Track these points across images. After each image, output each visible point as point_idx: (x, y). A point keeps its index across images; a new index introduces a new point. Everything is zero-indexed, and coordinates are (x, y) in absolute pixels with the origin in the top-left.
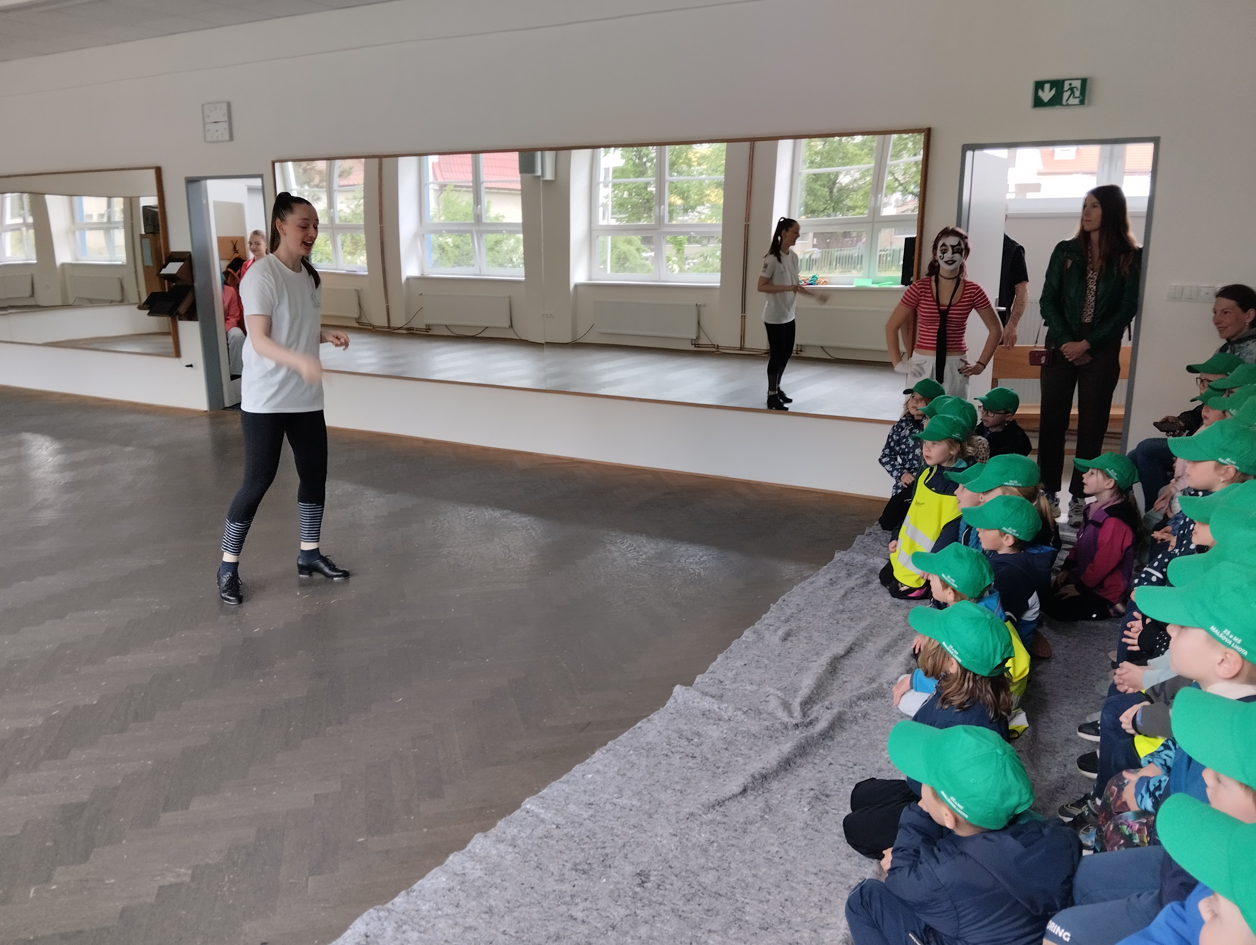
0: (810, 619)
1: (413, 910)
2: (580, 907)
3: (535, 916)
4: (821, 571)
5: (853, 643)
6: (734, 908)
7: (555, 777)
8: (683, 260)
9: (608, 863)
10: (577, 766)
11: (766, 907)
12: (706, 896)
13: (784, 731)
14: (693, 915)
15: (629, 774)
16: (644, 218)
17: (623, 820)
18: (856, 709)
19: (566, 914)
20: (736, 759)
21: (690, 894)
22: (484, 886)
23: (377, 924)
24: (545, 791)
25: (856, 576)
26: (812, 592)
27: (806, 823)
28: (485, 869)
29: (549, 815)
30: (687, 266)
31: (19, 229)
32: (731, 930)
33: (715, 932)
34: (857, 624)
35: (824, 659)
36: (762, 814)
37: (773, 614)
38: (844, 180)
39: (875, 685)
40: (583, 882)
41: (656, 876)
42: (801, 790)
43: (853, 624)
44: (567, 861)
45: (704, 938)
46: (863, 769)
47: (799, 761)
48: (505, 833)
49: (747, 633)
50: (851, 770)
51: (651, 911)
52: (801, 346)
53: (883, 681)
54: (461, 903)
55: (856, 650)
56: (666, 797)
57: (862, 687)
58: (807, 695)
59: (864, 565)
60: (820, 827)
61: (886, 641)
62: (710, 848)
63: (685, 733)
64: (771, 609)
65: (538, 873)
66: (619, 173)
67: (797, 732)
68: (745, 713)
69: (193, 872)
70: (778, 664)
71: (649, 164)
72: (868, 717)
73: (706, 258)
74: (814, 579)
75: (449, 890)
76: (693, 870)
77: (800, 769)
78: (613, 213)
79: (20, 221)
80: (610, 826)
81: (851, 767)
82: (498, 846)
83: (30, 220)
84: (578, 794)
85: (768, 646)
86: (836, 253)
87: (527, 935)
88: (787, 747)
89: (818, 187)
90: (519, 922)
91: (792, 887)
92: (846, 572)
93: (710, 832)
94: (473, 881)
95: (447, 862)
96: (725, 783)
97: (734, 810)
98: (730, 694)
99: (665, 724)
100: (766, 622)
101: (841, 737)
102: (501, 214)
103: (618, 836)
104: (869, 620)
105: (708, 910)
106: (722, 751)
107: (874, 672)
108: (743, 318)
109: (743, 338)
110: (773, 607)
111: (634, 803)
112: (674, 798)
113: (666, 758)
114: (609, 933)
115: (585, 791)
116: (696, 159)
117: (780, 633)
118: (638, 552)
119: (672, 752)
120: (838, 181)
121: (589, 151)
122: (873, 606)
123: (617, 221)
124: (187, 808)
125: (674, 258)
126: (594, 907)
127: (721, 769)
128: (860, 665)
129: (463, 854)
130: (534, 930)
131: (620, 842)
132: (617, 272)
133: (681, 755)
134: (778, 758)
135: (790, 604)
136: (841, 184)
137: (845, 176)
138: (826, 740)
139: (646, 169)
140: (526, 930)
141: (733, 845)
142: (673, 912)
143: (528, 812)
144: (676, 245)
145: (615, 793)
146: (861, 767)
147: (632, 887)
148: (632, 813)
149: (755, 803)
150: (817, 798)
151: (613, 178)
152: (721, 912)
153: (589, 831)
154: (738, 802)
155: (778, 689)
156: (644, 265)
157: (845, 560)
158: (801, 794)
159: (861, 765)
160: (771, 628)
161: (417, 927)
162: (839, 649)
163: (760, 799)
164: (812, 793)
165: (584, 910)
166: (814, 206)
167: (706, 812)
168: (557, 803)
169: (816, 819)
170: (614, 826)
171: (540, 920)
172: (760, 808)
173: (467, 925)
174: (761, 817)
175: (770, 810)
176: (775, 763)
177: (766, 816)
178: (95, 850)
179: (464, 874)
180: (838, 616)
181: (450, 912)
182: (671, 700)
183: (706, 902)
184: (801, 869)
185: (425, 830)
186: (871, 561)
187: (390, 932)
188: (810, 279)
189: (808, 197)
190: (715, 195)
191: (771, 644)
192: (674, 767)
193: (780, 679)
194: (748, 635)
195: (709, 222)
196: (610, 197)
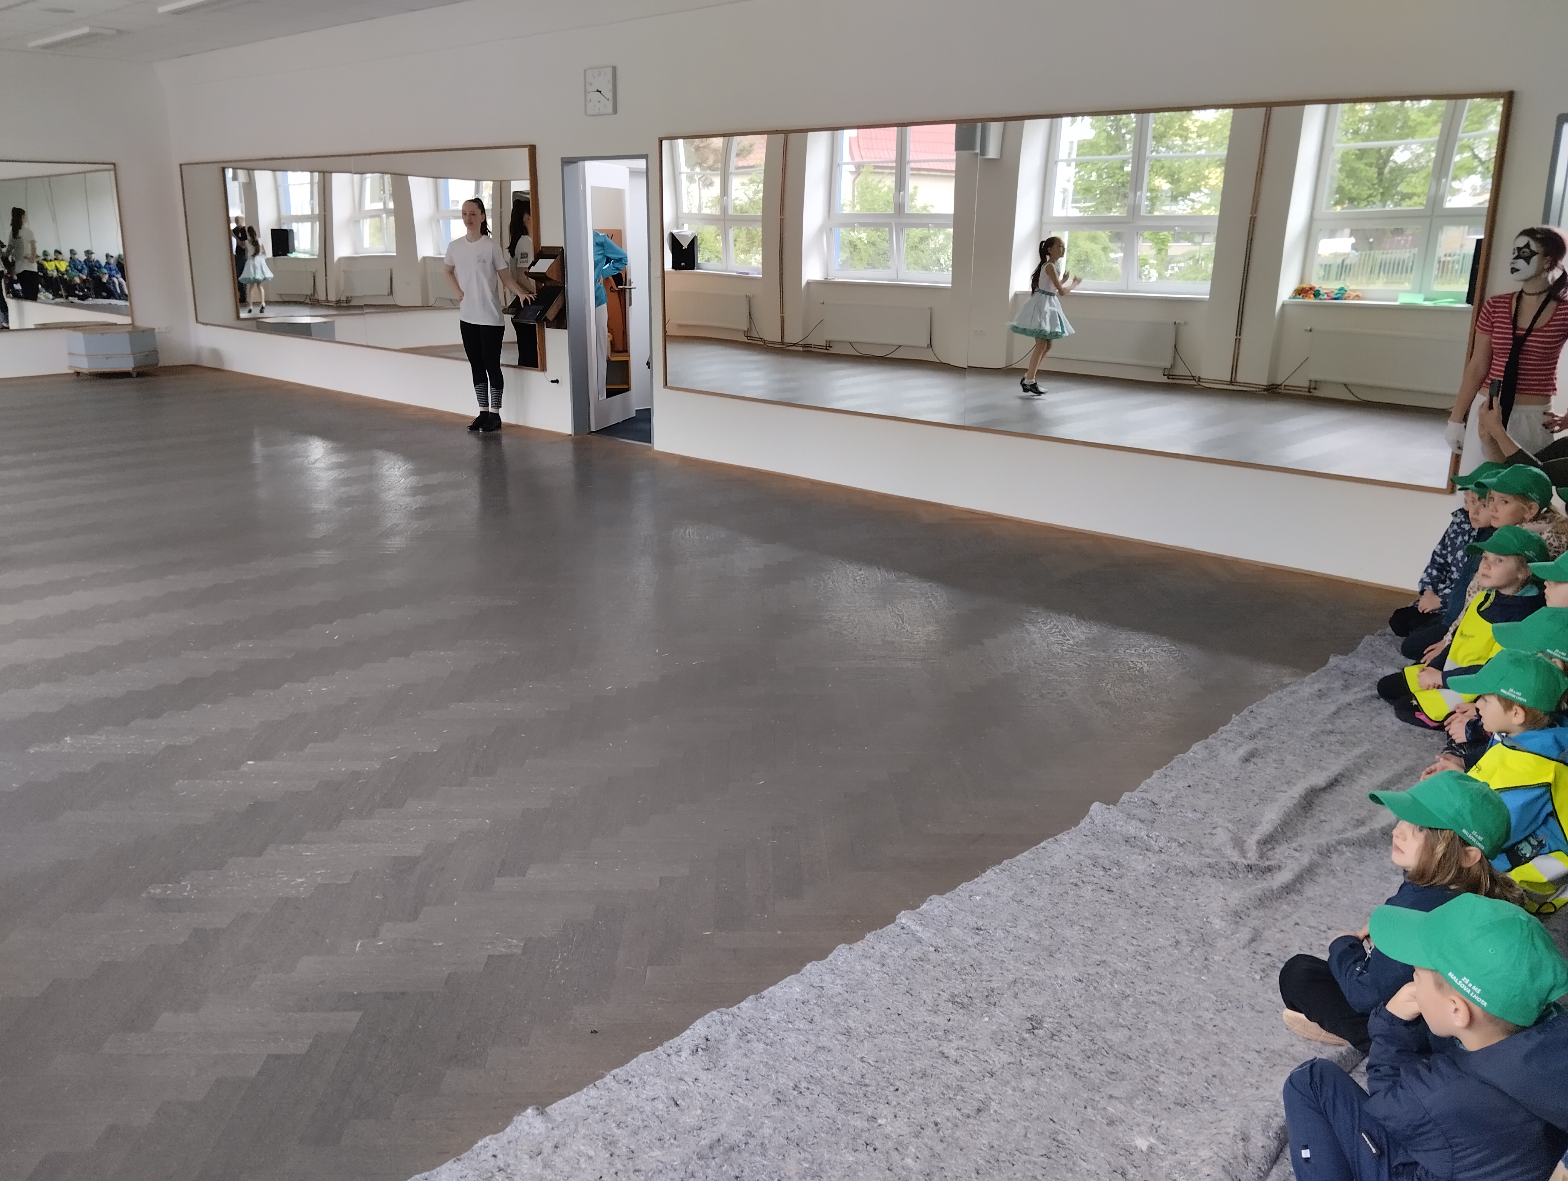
0: (1285, 738)
1: (761, 1018)
2: (954, 1045)
3: (900, 1047)
4: (1307, 679)
5: (1340, 774)
6: (1145, 1075)
7: (939, 891)
8: (1165, 262)
9: (992, 1001)
10: (964, 884)
11: (1186, 1080)
12: (1112, 1055)
13: (1232, 872)
14: (1092, 1075)
15: (1027, 901)
16: (1116, 207)
17: (1016, 953)
18: (1335, 857)
19: (937, 1050)
20: (1167, 899)
21: (1091, 1050)
23: (719, 1027)
24: (924, 906)
25: (1356, 689)
26: (1290, 705)
28: (847, 985)
29: (928, 935)
30: (1170, 272)
31: (379, 216)
32: (1138, 1099)
33: (1117, 1098)
34: (1348, 750)
35: (1298, 790)
37: (1235, 727)
38: (1400, 157)
39: (1363, 830)
40: (960, 1017)
41: (1050, 1023)
43: (1343, 749)
44: (943, 991)
45: (1103, 1103)
48: (873, 948)
49: (1195, 747)
51: (1040, 1063)
52: (1316, 382)
53: (1376, 827)
54: (815, 1019)
55: (1343, 782)
56: (1073, 934)
57: (1344, 830)
58: (1268, 833)
59: (1368, 676)
61: (1387, 776)
62: (1124, 1002)
63: (1101, 861)
64: (1233, 720)
65: (907, 999)
66: (1086, 148)
67: (1251, 878)
68: (1181, 845)
69: (525, 945)
70: (1233, 790)
71: (1128, 137)
72: (1351, 871)
73: (1198, 260)
74: (1297, 688)
75: (803, 1003)
76: (1098, 1023)
78: (1074, 201)
79: (380, 206)
80: (1000, 959)
81: (1324, 931)
82: (864, 962)
83: (391, 205)
84: (964, 915)
85: (1223, 766)
86: (1381, 256)
87: (888, 1067)
89: (1362, 166)
90: (880, 1051)
91: (1225, 1062)
92: (1342, 682)
94: (832, 997)
95: (804, 971)
98: (1164, 820)
99: (1077, 847)
100: (1224, 736)
101: (1312, 891)
102: (930, 203)
103: (1008, 970)
104: (1366, 747)
105: (1112, 1073)
106: (1147, 888)
107: (1365, 813)
108: (1238, 342)
109: (1234, 369)
110: (1235, 718)
111: (1031, 935)
112: (1082, 937)
113: (1074, 887)
114: (986, 1080)
115: (972, 913)
116: (1196, 129)
117: (1241, 752)
118: (1064, 635)
119: (1083, 882)
120: (1391, 159)
121: (1045, 122)
123: (1080, 212)
124: (524, 875)
125: (1152, 261)
126: (971, 1048)
127: (1144, 909)
128: (1347, 802)
129: (822, 965)
130: (897, 1063)
131: (1011, 977)
133: (1094, 887)
135: (1259, 717)
136: (1395, 163)
137: (1402, 151)
138: (1292, 894)
139: (1124, 143)
140: (887, 1061)
142: (1067, 1068)
143: (903, 928)
144: (1157, 243)
145: (1008, 921)
147: (1020, 1031)
148: (1028, 946)
151: (1077, 155)
152: (1128, 1077)
153: (974, 960)
155: (1230, 821)
156: (1111, 269)
157: (1343, 667)
160: (1230, 744)
161: (764, 1038)
162: (1319, 779)
165: (958, 1049)
166: (1354, 192)
168: (937, 924)
170: (1005, 960)
171: (905, 1052)
173: (820, 1045)
178: (425, 909)
179: (822, 987)
180: (1323, 738)
181: (802, 1026)
182: (1087, 819)
183: (1110, 1063)
185: (779, 932)
187: (733, 1039)
188: (1336, 292)
189: (1346, 180)
190: (1216, 177)
191: (1226, 765)
192: (1084, 900)
193: (1234, 809)
194: (1197, 750)
195: (1205, 213)
196: (1073, 180)
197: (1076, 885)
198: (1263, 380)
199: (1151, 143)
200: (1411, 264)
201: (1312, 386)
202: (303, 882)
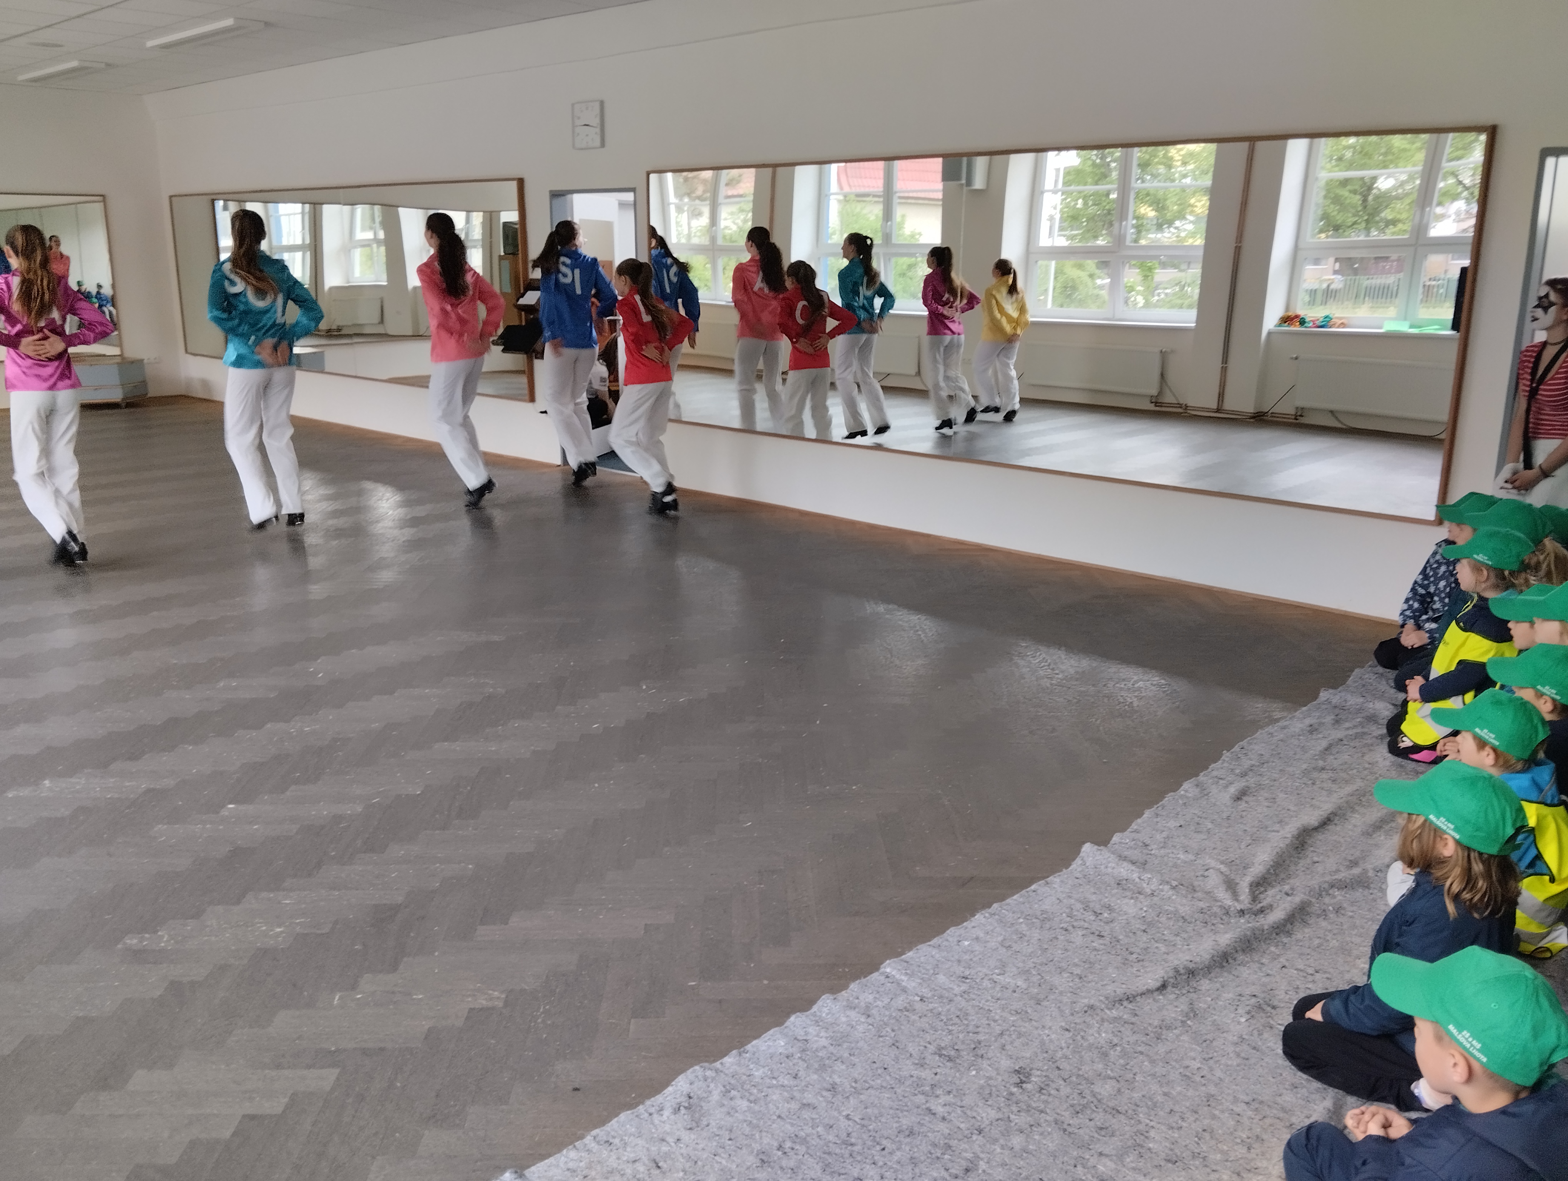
0: (1276, 775)
1: (744, 1074)
2: (941, 1100)
3: (886, 1103)
4: (1298, 713)
5: (1332, 813)
6: (1135, 1130)
7: (925, 938)
8: (1150, 290)
9: (980, 1052)
10: (952, 929)
11: (1176, 1135)
12: (1101, 1110)
13: (1224, 917)
14: (1081, 1131)
15: (1016, 947)
16: (1102, 236)
17: (1003, 1002)
18: (1327, 900)
19: (924, 1107)
20: (1157, 945)
21: (1080, 1105)
22: (829, 1058)
23: (701, 1084)
24: (910, 954)
25: (1347, 725)
26: (1282, 740)
27: (1241, 1037)
28: (832, 1038)
29: (913, 984)
30: (1156, 298)
31: (369, 246)
32: (1129, 1157)
33: (1107, 1156)
34: (1340, 787)
35: (1290, 830)
36: (1184, 1019)
37: (1226, 765)
38: (1384, 184)
39: (1356, 871)
40: (948, 1071)
41: (1038, 1076)
42: (1240, 995)
43: (1334, 787)
44: (930, 1043)
45: (1093, 1161)
46: (1328, 978)
47: (1241, 957)
48: (858, 998)
49: (1186, 785)
50: (1310, 978)
51: (1029, 1119)
52: (1302, 409)
53: (1369, 867)
54: (800, 1074)
55: (1336, 821)
56: (1061, 981)
57: (1338, 871)
58: (1260, 875)
59: (1360, 710)
60: (1260, 1043)
61: (1379, 815)
62: (1112, 1052)
63: (1092, 905)
64: (1223, 757)
65: (894, 1052)
66: (1073, 176)
67: (1242, 921)
68: (1174, 888)
69: (507, 997)
70: (1225, 830)
71: (1113, 165)
72: (1343, 912)
73: (1185, 286)
74: (1287, 723)
75: (787, 1057)
76: (1086, 1076)
77: (1241, 968)
78: (1061, 229)
80: (987, 1008)
81: (1312, 975)
82: (848, 1013)
84: (950, 963)
85: (1215, 805)
86: (1366, 282)
87: (874, 1124)
88: (1226, 938)
89: (1346, 194)
90: (866, 1108)
91: (1214, 1115)
92: (1333, 717)
93: (1113, 1032)
94: (817, 1050)
95: (787, 1023)
96: (1139, 974)
97: (1147, 1008)
98: (1156, 862)
99: (1067, 891)
100: (1215, 773)
101: (1302, 933)
102: (917, 231)
103: (995, 1021)
104: (1358, 784)
105: (1101, 1129)
107: (1358, 854)
108: (1224, 370)
109: (1221, 396)
110: (1226, 755)
111: (1019, 983)
112: (1071, 984)
113: (1064, 932)
114: (975, 1137)
115: (959, 961)
116: (1180, 158)
117: (1232, 790)
118: (1053, 669)
119: (1074, 927)
120: (1375, 186)
121: (1031, 155)
122: (1367, 766)
123: (1067, 240)
124: (507, 924)
125: (1138, 288)
126: (959, 1104)
127: (1135, 956)
128: (1339, 842)
129: (807, 1016)
130: (883, 1120)
131: (998, 1029)
132: (1062, 306)
133: (1084, 932)
134: (1212, 951)
135: (1249, 753)
136: (1379, 190)
137: (1386, 178)
138: (1281, 935)
139: (1110, 171)
140: (873, 1118)
141: (1141, 1053)
142: (1056, 1124)
143: (887, 977)
144: (1143, 270)
145: (996, 968)
146: (1326, 976)
147: (1008, 1085)
148: (1015, 995)
149: (1175, 1004)
150: (1259, 1007)
151: (1064, 184)
152: (1118, 1133)
154: (1154, 1000)
155: (1222, 863)
156: (1098, 296)
157: (1334, 701)
158: (1239, 1000)
159: (1325, 972)
160: (1221, 782)
161: (747, 1094)
162: (1311, 818)
163: (1183, 999)
164: (1254, 1000)
165: (945, 1105)
166: (1339, 218)
167: (1110, 1006)
168: (923, 971)
169: (1256, 1033)
170: (991, 1009)
171: (891, 1108)
172: (1182, 1011)
173: (805, 1101)
174: (1182, 1022)
175: (1195, 1015)
176: (1207, 957)
177: (1189, 1022)
178: (405, 959)
179: (806, 1040)
180: (1315, 775)
181: (786, 1082)
182: (1078, 861)
183: (1100, 1118)
184: (1228, 1094)
185: (766, 982)
186: (1371, 705)
187: (716, 1096)
188: (1321, 319)
189: (1332, 206)
190: (1201, 205)
191: (1218, 803)
192: (1074, 946)
193: (1226, 850)
194: (1188, 788)
195: (1190, 241)
196: (1059, 207)
197: (1066, 930)
198: (1249, 408)
199: (1136, 171)
200: (1395, 288)
201: (1299, 414)
202: (282, 932)
